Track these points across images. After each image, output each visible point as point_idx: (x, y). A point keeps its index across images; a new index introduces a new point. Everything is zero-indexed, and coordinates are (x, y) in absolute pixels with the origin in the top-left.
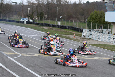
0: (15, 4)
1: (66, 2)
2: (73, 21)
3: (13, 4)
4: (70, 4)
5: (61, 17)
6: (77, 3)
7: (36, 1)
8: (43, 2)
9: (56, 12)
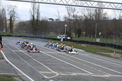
0: (51, 20)
1: (106, 18)
2: (113, 38)
3: (49, 20)
4: (109, 19)
5: (100, 34)
6: (117, 19)
7: (73, 17)
8: (80, 18)
9: (95, 29)
